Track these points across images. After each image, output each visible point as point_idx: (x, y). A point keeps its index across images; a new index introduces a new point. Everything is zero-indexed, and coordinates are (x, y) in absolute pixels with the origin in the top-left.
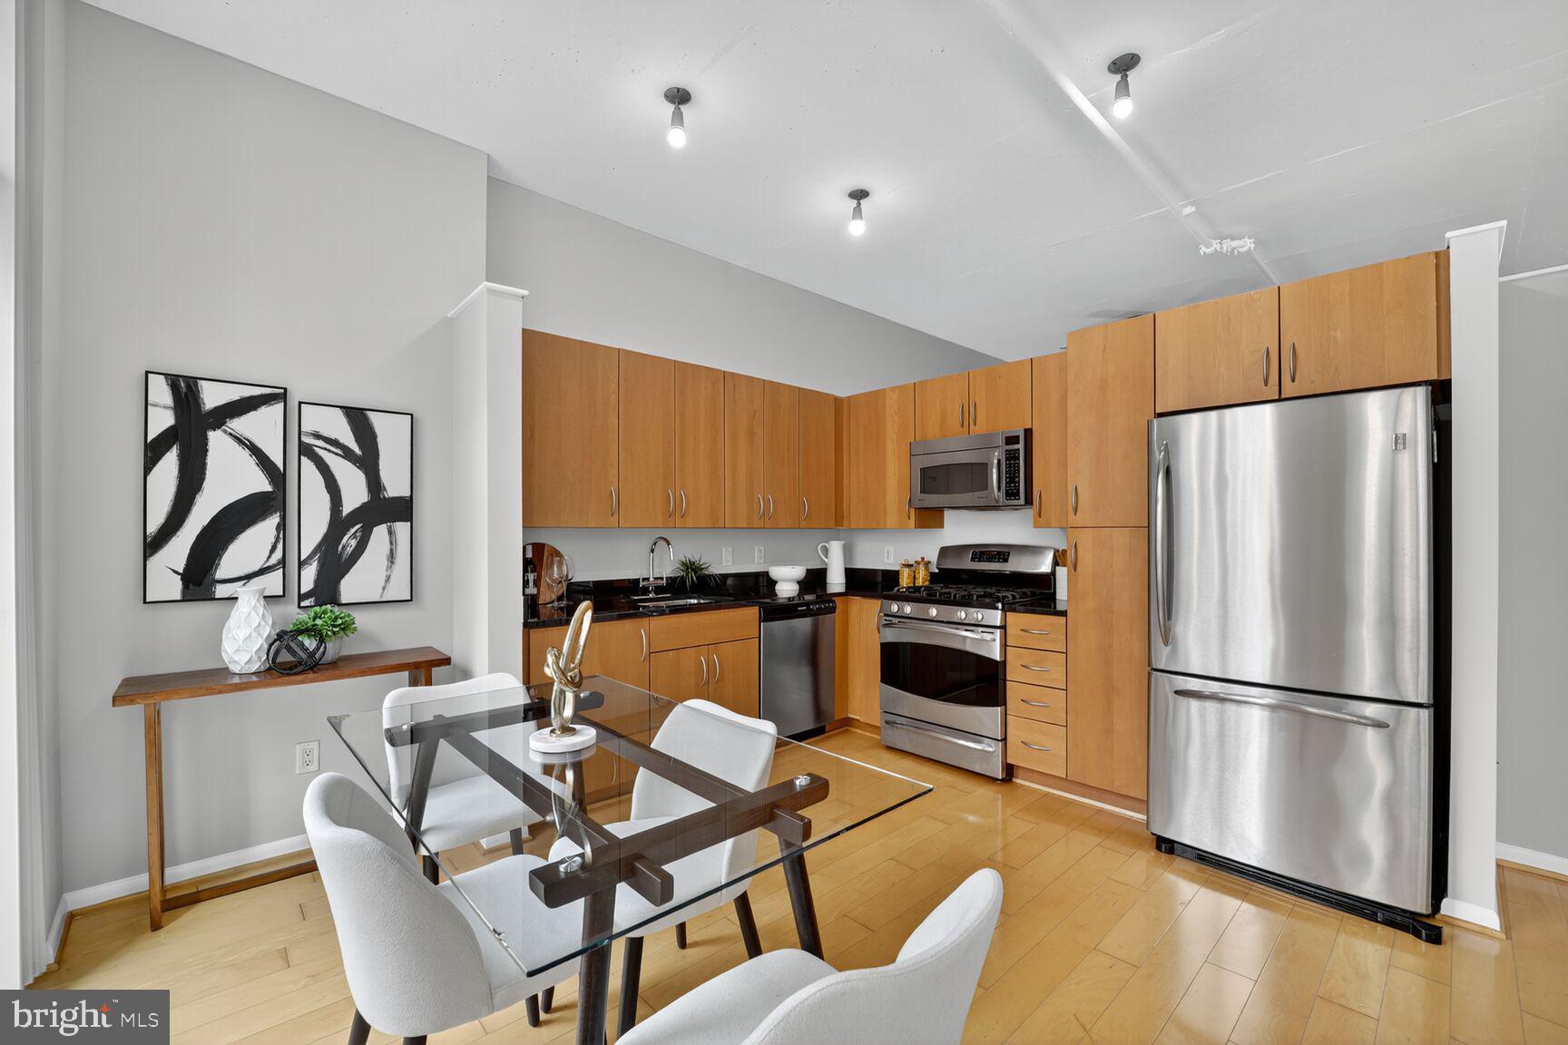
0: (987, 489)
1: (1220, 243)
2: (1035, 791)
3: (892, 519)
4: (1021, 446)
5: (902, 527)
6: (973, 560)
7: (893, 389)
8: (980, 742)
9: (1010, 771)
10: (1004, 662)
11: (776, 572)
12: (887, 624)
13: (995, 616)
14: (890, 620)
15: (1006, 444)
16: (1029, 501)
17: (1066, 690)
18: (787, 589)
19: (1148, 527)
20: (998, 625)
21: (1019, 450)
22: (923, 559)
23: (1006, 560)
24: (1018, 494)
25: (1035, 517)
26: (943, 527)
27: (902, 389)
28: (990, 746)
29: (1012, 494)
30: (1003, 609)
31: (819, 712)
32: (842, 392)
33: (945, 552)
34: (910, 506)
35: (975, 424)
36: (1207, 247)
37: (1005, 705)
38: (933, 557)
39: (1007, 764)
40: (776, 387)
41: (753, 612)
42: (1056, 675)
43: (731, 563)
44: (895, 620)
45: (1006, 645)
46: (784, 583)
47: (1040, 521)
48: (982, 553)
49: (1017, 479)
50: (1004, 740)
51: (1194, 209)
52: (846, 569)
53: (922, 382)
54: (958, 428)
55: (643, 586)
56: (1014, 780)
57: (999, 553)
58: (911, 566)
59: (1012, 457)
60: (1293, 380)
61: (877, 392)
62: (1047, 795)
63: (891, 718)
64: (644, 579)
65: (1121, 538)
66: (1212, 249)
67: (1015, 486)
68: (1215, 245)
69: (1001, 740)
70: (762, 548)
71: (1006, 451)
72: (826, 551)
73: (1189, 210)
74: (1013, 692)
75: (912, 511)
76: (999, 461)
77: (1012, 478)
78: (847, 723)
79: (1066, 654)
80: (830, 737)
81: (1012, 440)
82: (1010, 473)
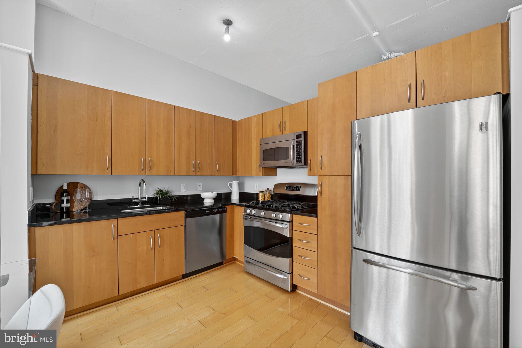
0: (289, 159)
1: (390, 54)
2: (305, 297)
3: (254, 172)
4: (302, 139)
5: (258, 175)
6: (286, 189)
7: (254, 116)
8: (281, 274)
9: (294, 288)
10: (291, 238)
11: (203, 195)
12: (247, 218)
13: (288, 217)
14: (248, 217)
15: (296, 139)
16: (306, 164)
17: (317, 252)
18: (208, 202)
19: (351, 175)
20: (289, 221)
21: (301, 141)
22: (268, 189)
23: (299, 190)
24: (301, 161)
25: (308, 171)
26: (276, 176)
27: (257, 116)
28: (286, 276)
29: (299, 161)
30: (291, 213)
31: (223, 255)
32: (236, 118)
33: (276, 186)
34: (260, 167)
35: (285, 130)
36: (385, 56)
37: (292, 257)
38: (272, 187)
39: (293, 284)
40: (203, 115)
41: (182, 214)
42: (313, 245)
43: (185, 191)
44: (249, 217)
45: (292, 230)
46: (207, 199)
47: (311, 173)
48: (290, 187)
49: (300, 154)
50: (292, 273)
51: (378, 33)
52: (239, 192)
53: (265, 113)
54: (278, 132)
55: (134, 202)
56: (297, 291)
57: (297, 187)
58: (263, 192)
59: (298, 144)
60: (423, 99)
61: (249, 118)
62: (311, 299)
63: (248, 259)
64: (134, 199)
65: (341, 181)
66: (387, 56)
67: (300, 157)
68: (388, 55)
69: (290, 274)
70: (201, 184)
71: (296, 141)
72: (231, 185)
73: (376, 33)
74: (296, 251)
75: (261, 169)
76: (293, 146)
77: (299, 154)
78: (235, 259)
79: (317, 235)
80: (225, 266)
81: (298, 136)
82: (298, 151)
